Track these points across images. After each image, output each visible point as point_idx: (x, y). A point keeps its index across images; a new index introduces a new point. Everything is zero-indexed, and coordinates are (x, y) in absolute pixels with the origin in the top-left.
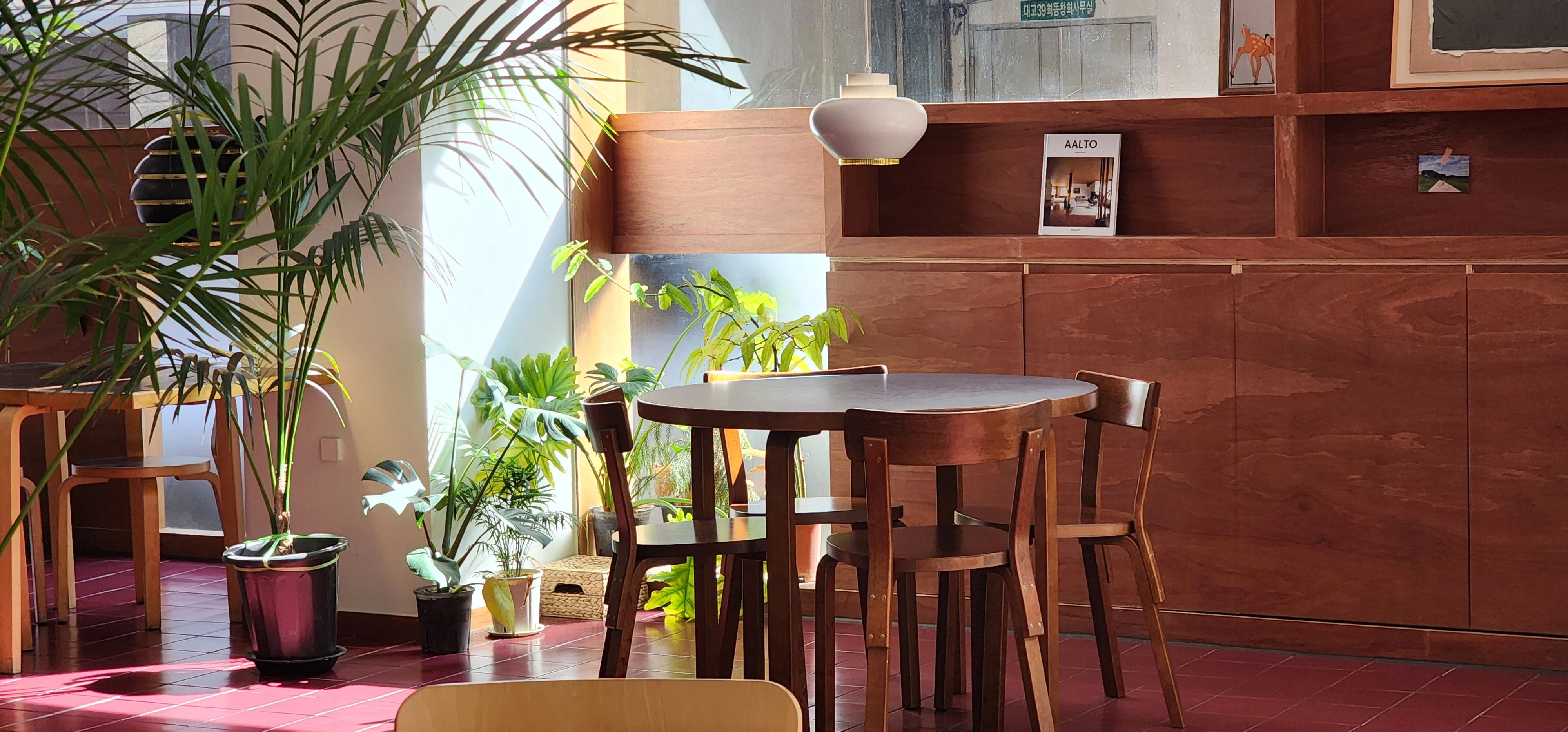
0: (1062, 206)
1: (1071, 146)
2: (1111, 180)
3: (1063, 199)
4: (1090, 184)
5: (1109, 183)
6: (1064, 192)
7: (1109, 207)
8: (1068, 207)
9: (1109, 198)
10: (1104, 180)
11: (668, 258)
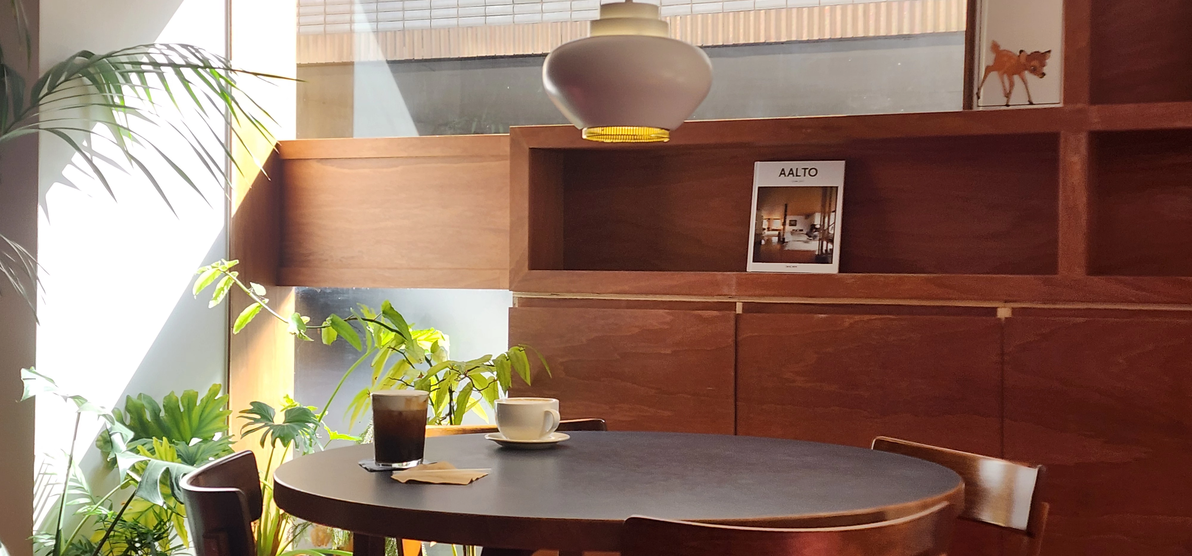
0: (775, 239)
1: (787, 174)
2: (835, 211)
3: (777, 233)
4: (809, 216)
5: (833, 214)
6: (777, 224)
7: (832, 241)
8: (782, 241)
9: (832, 232)
10: (826, 212)
11: (336, 292)
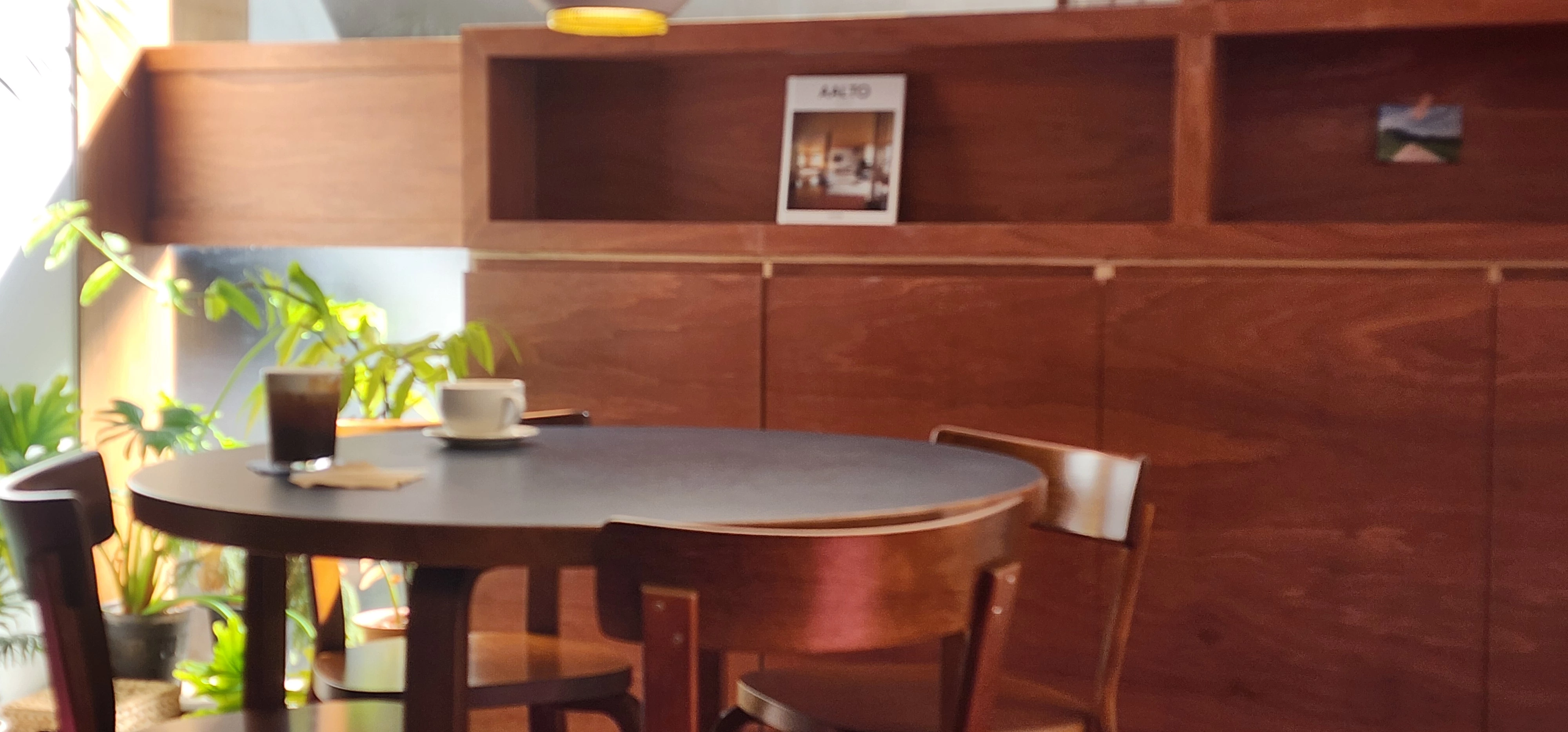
0: (814, 181)
1: (830, 94)
2: (891, 143)
3: (817, 172)
4: (858, 149)
5: (888, 148)
6: (818, 160)
7: (887, 182)
8: (823, 182)
9: (886, 170)
10: (881, 143)
11: (229, 253)
